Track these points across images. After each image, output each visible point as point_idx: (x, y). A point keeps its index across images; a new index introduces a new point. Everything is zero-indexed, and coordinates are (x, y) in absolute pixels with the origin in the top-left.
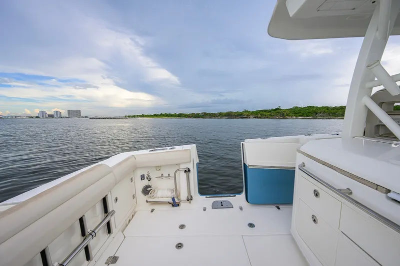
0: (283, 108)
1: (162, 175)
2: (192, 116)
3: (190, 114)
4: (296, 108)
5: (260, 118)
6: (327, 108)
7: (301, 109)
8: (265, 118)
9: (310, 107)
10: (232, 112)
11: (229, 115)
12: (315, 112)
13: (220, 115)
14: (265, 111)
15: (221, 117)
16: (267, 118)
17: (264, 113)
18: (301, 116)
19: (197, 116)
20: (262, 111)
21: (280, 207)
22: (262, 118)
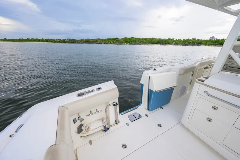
0: (120, 38)
1: (91, 112)
2: (59, 42)
3: (56, 40)
4: (126, 38)
5: (108, 43)
6: (140, 39)
7: (128, 39)
8: (110, 44)
9: (132, 38)
10: (90, 39)
11: (88, 41)
12: (135, 41)
13: (81, 41)
14: (110, 39)
15: (83, 43)
16: (112, 44)
17: (110, 41)
18: (129, 43)
19: (63, 41)
20: (109, 39)
21: (162, 107)
22: (109, 44)
